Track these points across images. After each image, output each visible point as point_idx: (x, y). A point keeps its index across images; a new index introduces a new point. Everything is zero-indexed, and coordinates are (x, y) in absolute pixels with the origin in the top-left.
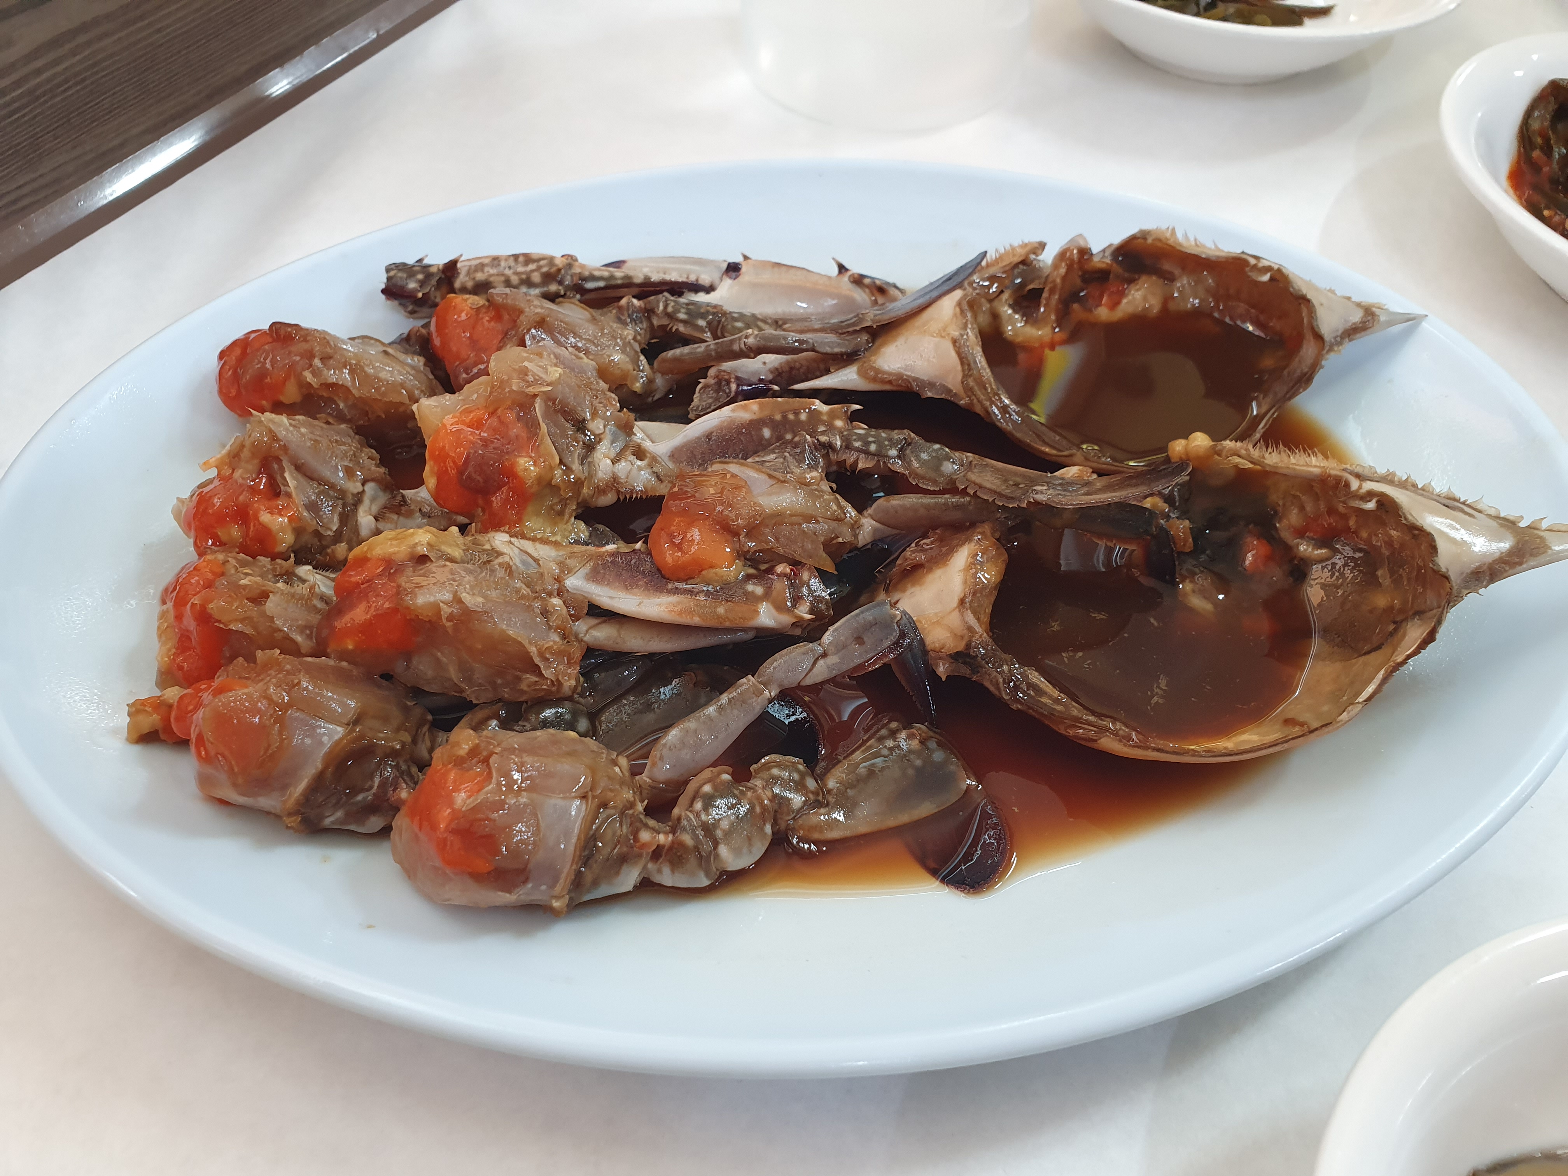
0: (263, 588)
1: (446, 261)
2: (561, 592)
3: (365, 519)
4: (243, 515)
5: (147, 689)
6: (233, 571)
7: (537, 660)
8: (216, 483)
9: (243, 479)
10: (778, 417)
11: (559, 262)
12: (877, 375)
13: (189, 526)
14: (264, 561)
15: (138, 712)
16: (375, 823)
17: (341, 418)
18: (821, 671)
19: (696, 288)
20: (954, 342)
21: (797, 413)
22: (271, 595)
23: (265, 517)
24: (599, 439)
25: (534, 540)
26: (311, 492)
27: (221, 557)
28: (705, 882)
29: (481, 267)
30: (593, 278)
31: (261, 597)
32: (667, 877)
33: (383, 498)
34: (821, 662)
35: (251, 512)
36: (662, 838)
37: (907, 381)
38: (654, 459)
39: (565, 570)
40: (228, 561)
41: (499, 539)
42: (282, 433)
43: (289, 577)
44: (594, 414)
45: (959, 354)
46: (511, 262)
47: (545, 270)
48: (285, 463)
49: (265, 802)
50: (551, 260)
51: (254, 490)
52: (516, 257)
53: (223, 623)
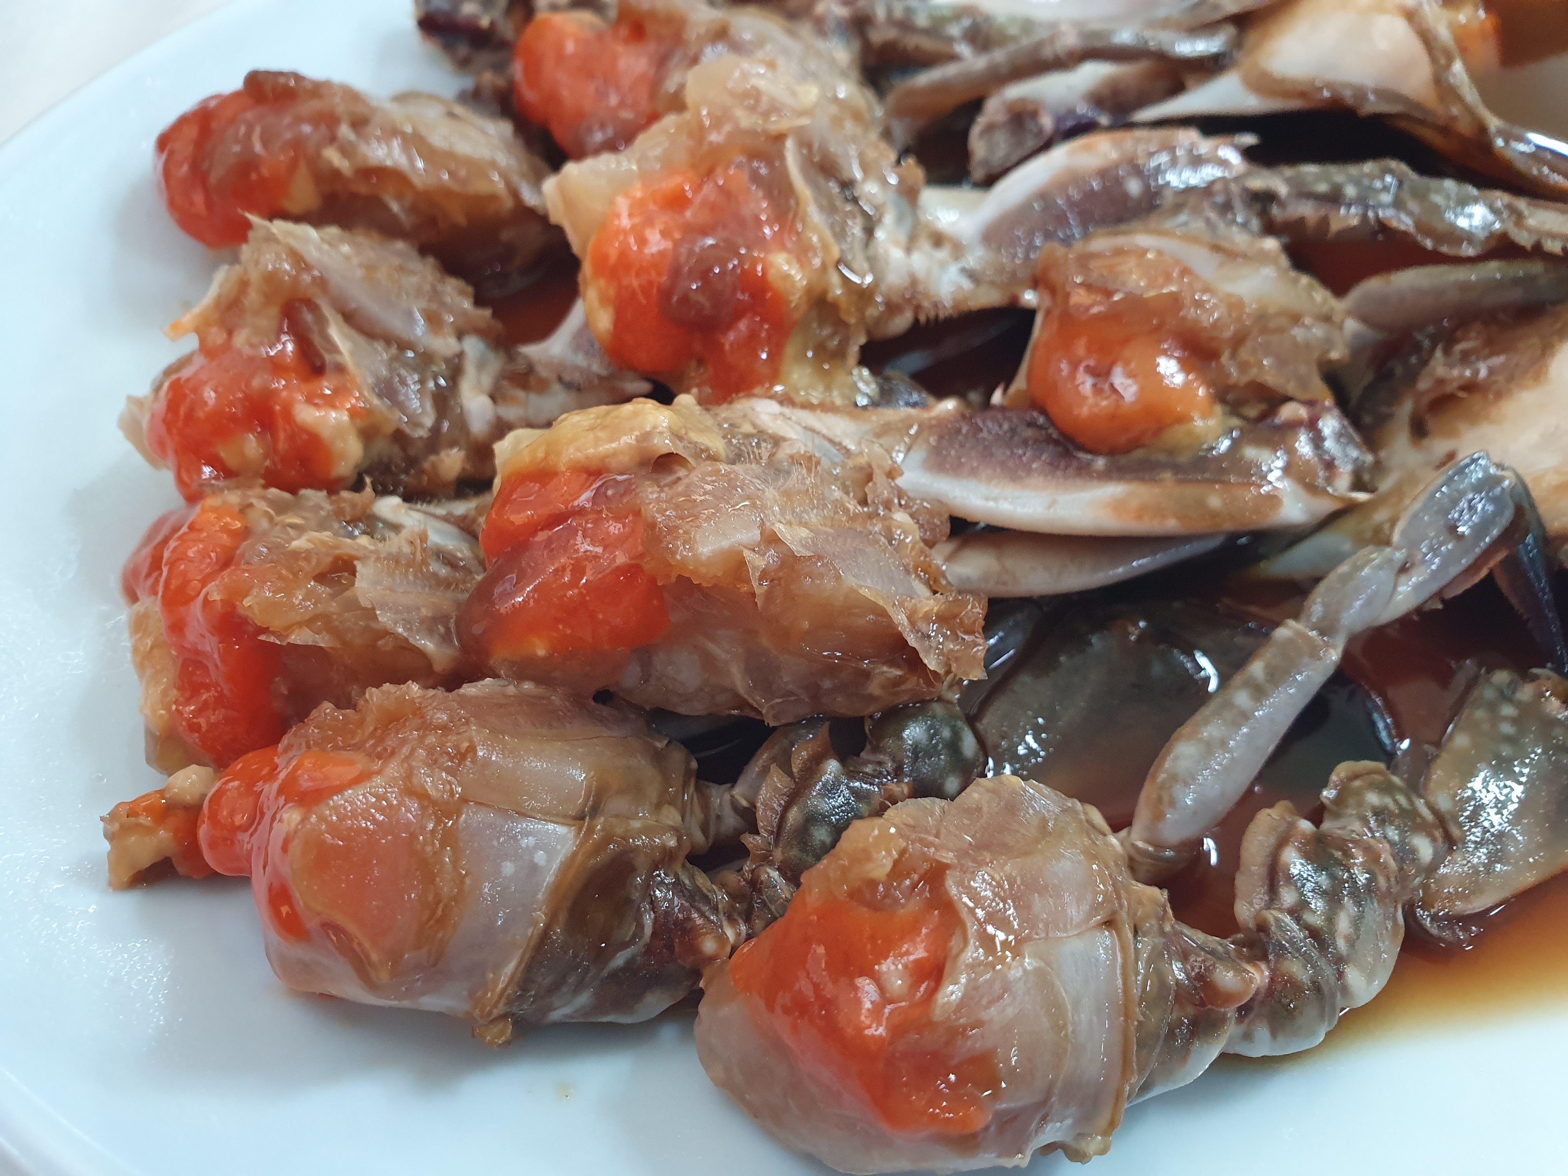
0: (338, 552)
2: (902, 500)
3: (475, 403)
4: (262, 414)
5: (135, 779)
6: (264, 524)
8: (199, 361)
9: (252, 346)
12: (1274, 86)
13: (161, 445)
15: (125, 830)
17: (396, 230)
22: (359, 566)
23: (305, 414)
26: (379, 361)
31: (339, 572)
35: (278, 408)
38: (959, 247)
40: (251, 505)
41: (763, 411)
43: (372, 523)
44: (865, 173)
48: (327, 311)
49: (434, 999)
51: (275, 366)
53: (273, 633)
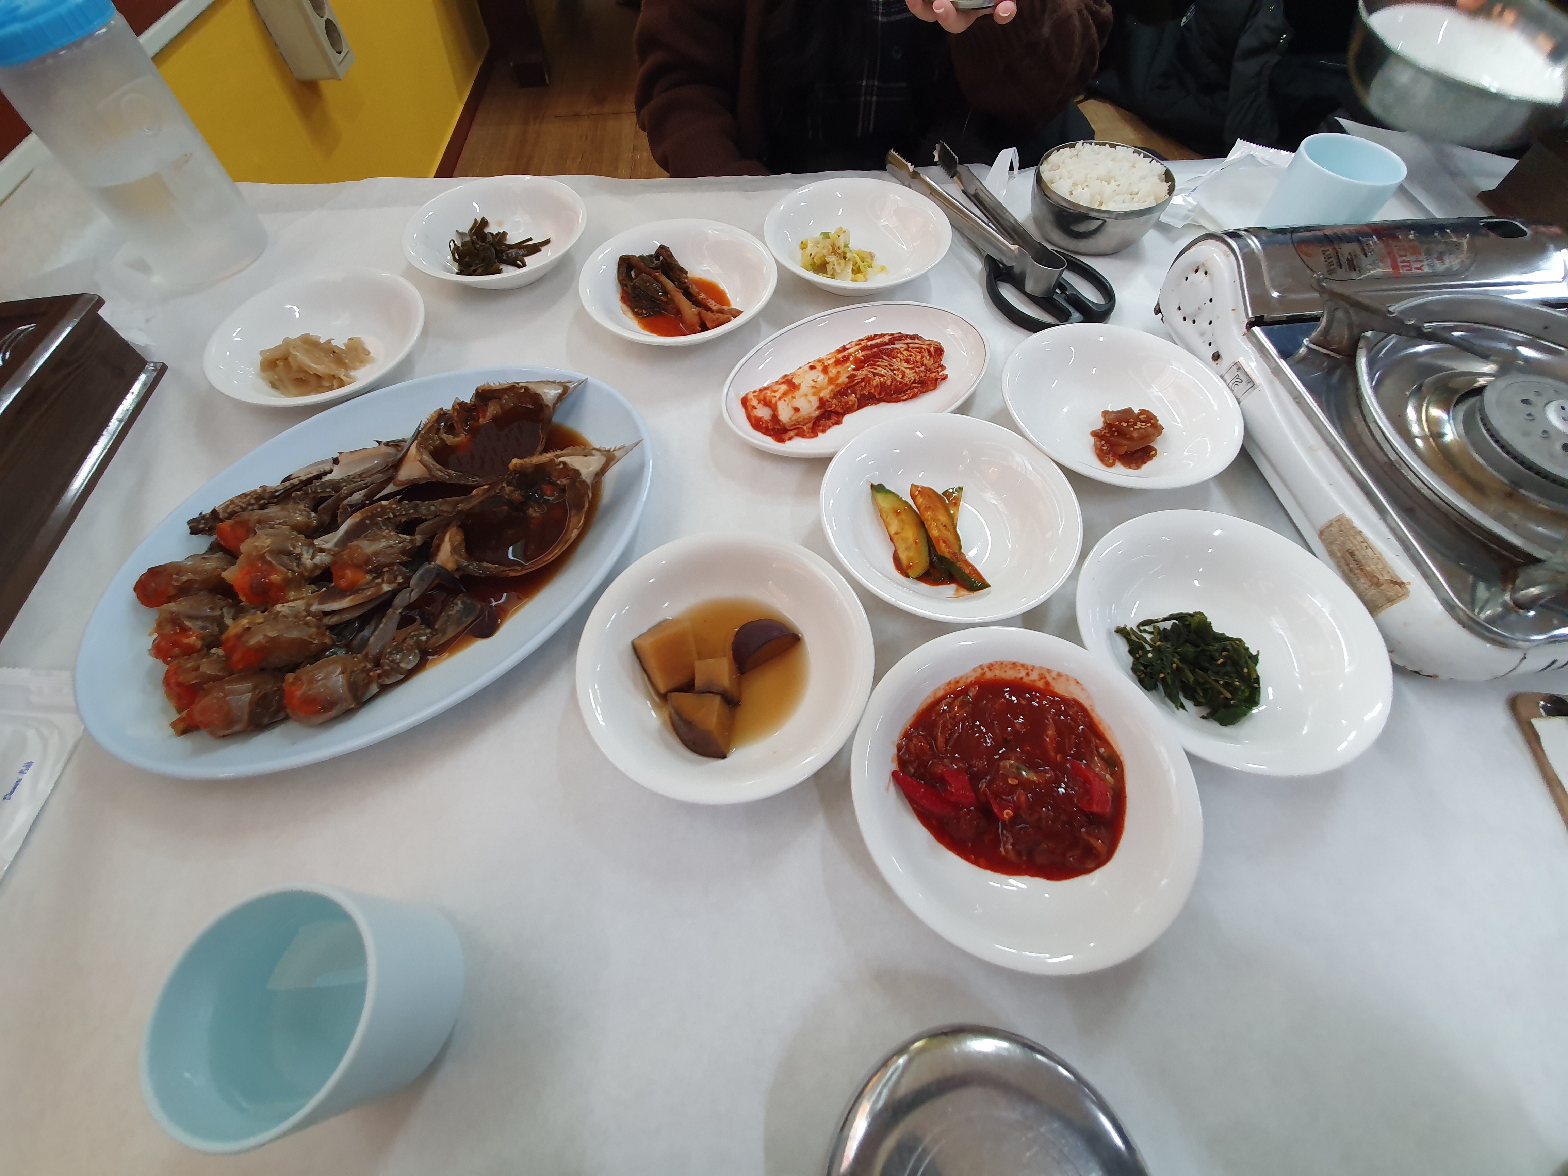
0: (198, 664)
1: (211, 511)
2: (309, 613)
3: (228, 621)
4: (176, 644)
5: (176, 716)
6: (183, 664)
7: (309, 640)
8: (159, 637)
9: (169, 632)
10: (370, 514)
11: (259, 491)
12: (402, 483)
13: (158, 657)
14: (195, 655)
15: (175, 726)
16: (282, 715)
17: (200, 590)
18: (414, 596)
19: (325, 473)
20: (420, 461)
21: (376, 510)
22: (202, 665)
23: (186, 641)
24: (301, 554)
25: (293, 600)
26: (200, 623)
27: (177, 661)
28: (403, 676)
29: (227, 506)
30: (277, 491)
31: (197, 668)
32: (388, 681)
33: (233, 611)
34: (413, 593)
35: (179, 641)
36: (378, 672)
37: (411, 481)
38: (330, 550)
39: (309, 605)
40: (179, 662)
41: (278, 607)
42: (174, 609)
43: (208, 655)
44: (294, 547)
45: (423, 465)
46: (239, 499)
47: (255, 496)
48: (182, 619)
49: (238, 728)
50: (255, 492)
51: (176, 633)
52: (239, 496)
53: (188, 683)
